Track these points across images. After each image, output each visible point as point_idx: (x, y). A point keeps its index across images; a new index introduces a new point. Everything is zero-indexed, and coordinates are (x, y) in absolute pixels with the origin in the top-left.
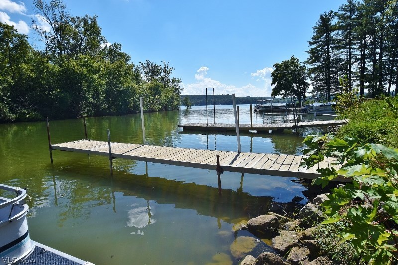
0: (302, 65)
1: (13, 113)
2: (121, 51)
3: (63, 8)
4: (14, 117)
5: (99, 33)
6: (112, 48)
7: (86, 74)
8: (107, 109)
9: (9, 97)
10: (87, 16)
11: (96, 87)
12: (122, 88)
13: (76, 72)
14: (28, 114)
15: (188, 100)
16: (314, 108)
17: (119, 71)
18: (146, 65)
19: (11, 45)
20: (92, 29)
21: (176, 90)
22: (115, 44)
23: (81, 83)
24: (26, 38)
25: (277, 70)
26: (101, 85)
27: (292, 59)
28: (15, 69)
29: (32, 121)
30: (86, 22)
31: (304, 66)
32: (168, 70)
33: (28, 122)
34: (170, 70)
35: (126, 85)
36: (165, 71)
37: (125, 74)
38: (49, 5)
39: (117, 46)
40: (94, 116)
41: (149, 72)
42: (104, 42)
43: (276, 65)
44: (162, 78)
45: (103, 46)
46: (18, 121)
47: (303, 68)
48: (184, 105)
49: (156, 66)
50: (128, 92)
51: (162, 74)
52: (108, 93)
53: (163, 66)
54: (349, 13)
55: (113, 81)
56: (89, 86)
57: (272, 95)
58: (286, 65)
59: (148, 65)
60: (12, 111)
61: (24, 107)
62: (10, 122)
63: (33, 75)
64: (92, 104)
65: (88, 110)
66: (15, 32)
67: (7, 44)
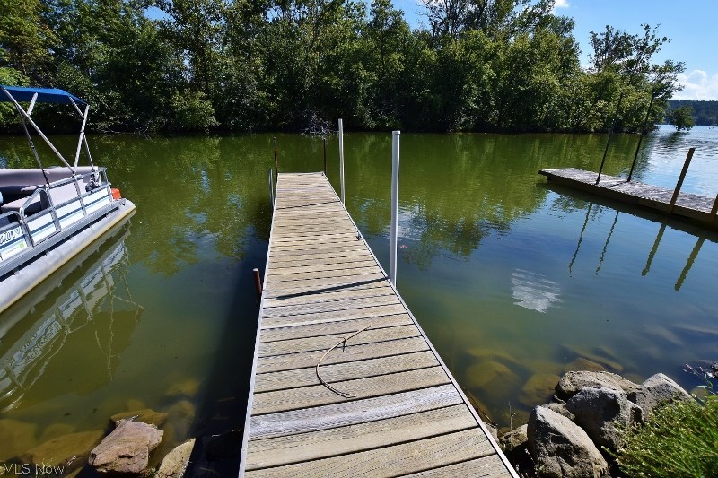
1: (374, 120)
4: (373, 124)
7: (474, 62)
11: (483, 85)
12: (528, 86)
15: (688, 113)
17: (532, 53)
18: (601, 38)
21: (663, 90)
23: (463, 78)
32: (651, 43)
34: (656, 45)
35: (537, 78)
36: (642, 48)
39: (545, 4)
40: (472, 131)
44: (631, 64)
46: (377, 130)
48: (670, 121)
49: (625, 38)
51: (635, 55)
53: (642, 35)
55: (517, 73)
59: (607, 37)
60: (374, 116)
61: (387, 112)
62: (369, 130)
65: (466, 121)
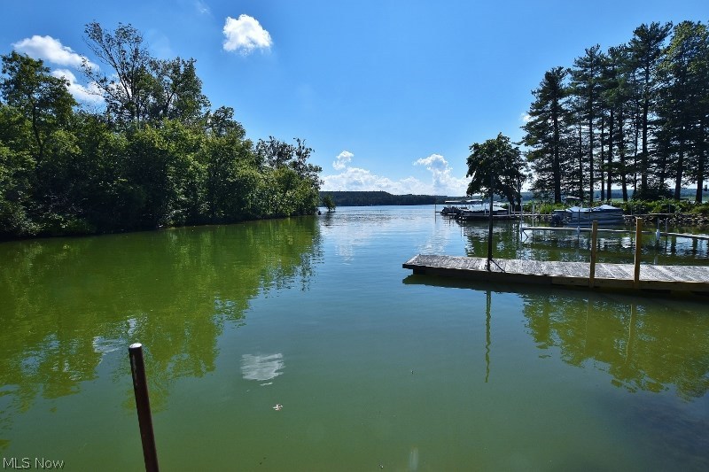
0: (514, 147)
1: (36, 220)
2: (233, 120)
3: (137, 40)
4: (35, 227)
5: (197, 90)
6: (218, 115)
7: (174, 153)
8: (208, 213)
9: (28, 192)
10: (178, 59)
11: (191, 176)
12: (235, 178)
13: (158, 148)
14: (64, 222)
15: (331, 199)
16: (574, 215)
18: (269, 144)
19: (36, 96)
20: (186, 81)
21: (315, 183)
22: (223, 108)
23: (165, 169)
24: (66, 85)
25: (476, 154)
26: (200, 172)
27: (499, 137)
28: (44, 141)
29: (71, 234)
30: (176, 69)
31: (517, 148)
32: (304, 151)
33: (63, 236)
34: (307, 152)
35: (242, 172)
36: (299, 154)
37: (239, 156)
38: (113, 35)
39: (226, 111)
40: (186, 224)
41: (274, 155)
42: (205, 105)
43: (476, 146)
44: (295, 164)
45: (203, 111)
46: (43, 236)
47: (516, 152)
48: (324, 205)
49: (285, 146)
50: (245, 185)
51: (295, 158)
52: (211, 185)
53: (296, 145)
54: (589, 70)
55: (219, 166)
56: (179, 175)
57: (468, 193)
58: (491, 146)
59: (272, 145)
60: (33, 215)
61: (58, 209)
62: (28, 237)
63: (77, 150)
64: (183, 205)
65: (177, 215)
66: (44, 73)
67: (29, 94)
